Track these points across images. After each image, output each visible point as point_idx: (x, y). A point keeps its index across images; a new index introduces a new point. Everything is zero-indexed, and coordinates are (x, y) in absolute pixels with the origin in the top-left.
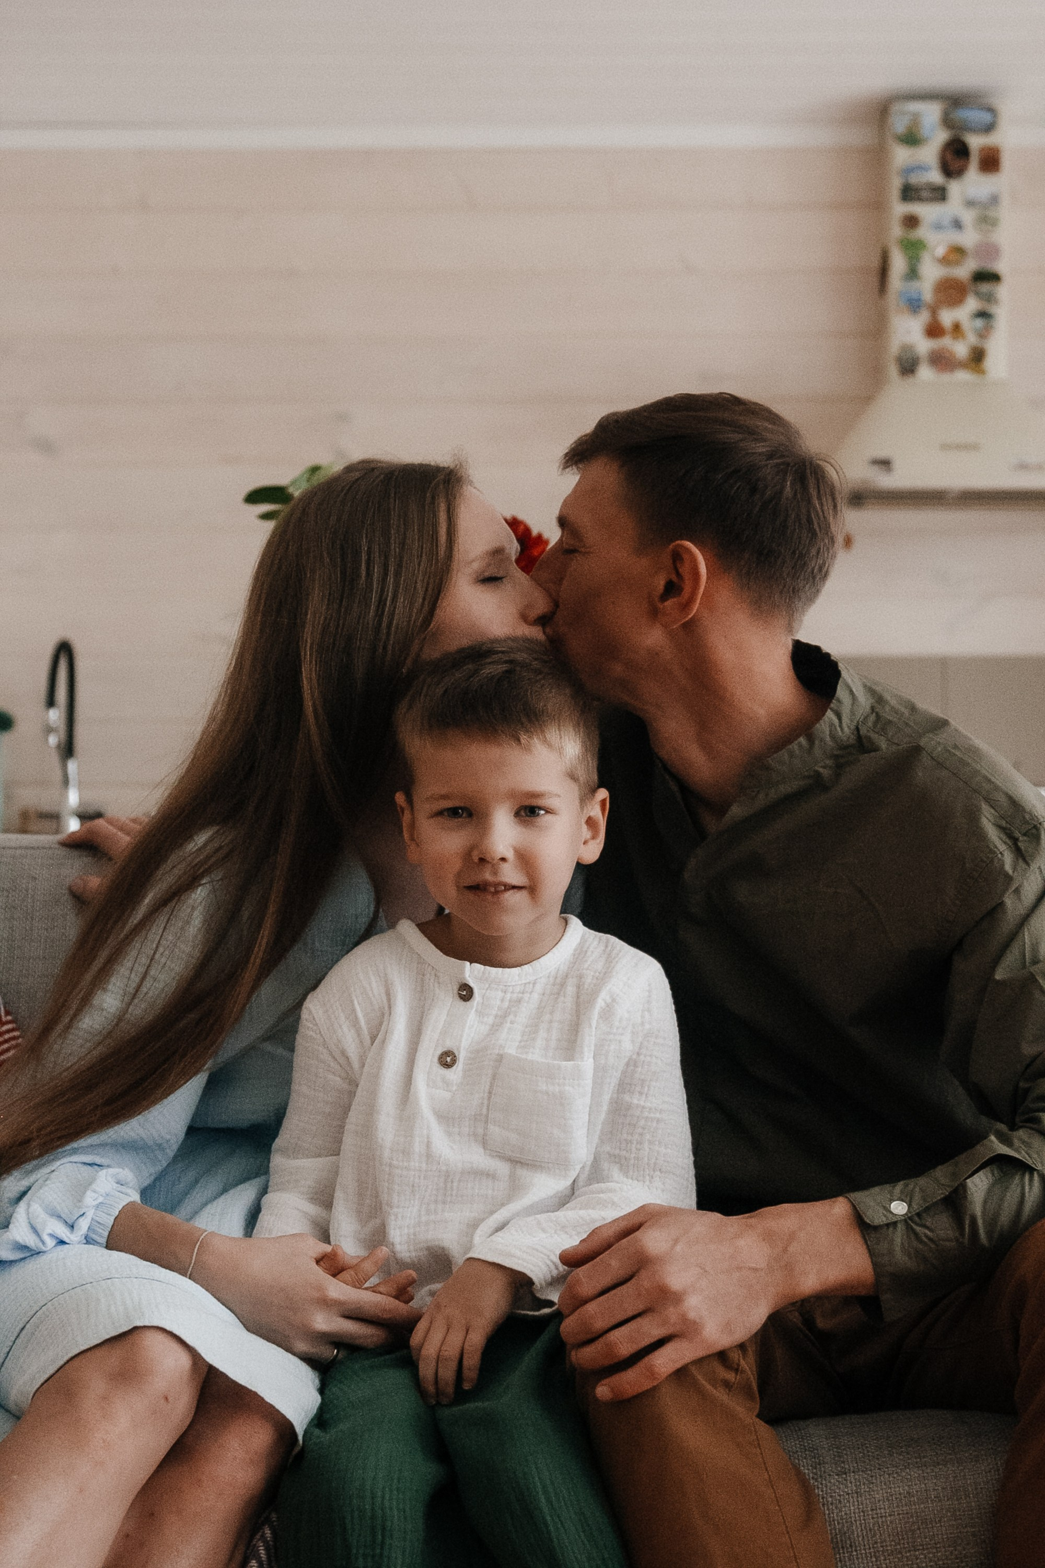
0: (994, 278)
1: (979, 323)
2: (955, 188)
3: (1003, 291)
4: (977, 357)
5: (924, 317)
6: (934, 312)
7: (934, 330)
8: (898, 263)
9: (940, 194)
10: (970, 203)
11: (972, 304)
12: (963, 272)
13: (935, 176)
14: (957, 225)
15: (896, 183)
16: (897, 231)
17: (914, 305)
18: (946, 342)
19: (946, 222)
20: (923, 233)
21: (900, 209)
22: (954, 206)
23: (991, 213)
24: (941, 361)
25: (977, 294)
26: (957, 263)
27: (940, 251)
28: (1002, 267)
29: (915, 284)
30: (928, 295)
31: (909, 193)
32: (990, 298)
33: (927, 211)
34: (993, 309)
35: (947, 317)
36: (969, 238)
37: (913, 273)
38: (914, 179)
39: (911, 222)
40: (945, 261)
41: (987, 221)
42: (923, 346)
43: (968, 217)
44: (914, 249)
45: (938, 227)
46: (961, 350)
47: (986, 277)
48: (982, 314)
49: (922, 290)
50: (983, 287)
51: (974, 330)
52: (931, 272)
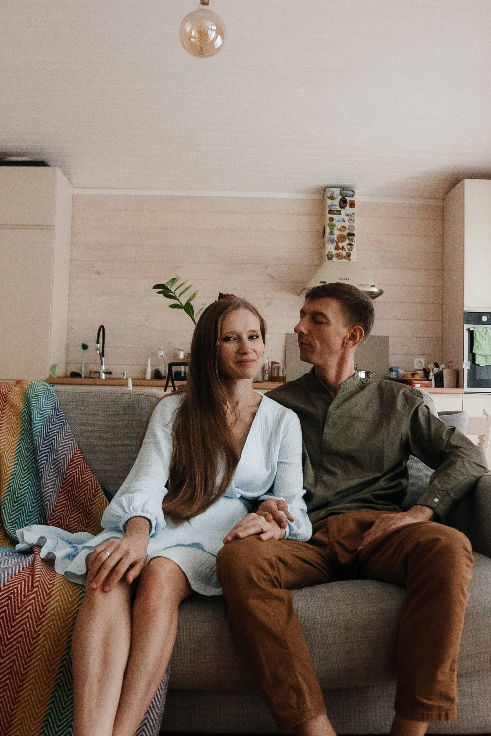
0: (354, 235)
1: (349, 247)
2: (343, 211)
3: (355, 238)
4: (349, 255)
5: (335, 244)
6: (337, 244)
7: (337, 248)
8: (328, 230)
9: (339, 213)
10: (347, 215)
11: (347, 242)
12: (345, 233)
13: (338, 208)
14: (344, 221)
15: (328, 209)
16: (328, 222)
17: (332, 241)
18: (341, 251)
19: (341, 220)
20: (335, 222)
21: (329, 216)
22: (343, 216)
23: (353, 218)
24: (339, 256)
25: (349, 239)
26: (344, 231)
27: (339, 227)
28: (355, 232)
29: (333, 236)
30: (336, 239)
31: (331, 212)
32: (352, 240)
33: (336, 217)
34: (352, 243)
35: (340, 245)
36: (347, 224)
37: (332, 233)
38: (332, 208)
39: (332, 219)
40: (340, 230)
41: (351, 220)
42: (334, 252)
43: (346, 219)
44: (332, 226)
45: (339, 221)
46: (344, 254)
47: (351, 234)
48: (350, 244)
49: (334, 237)
50: (350, 237)
51: (348, 248)
52: (337, 233)
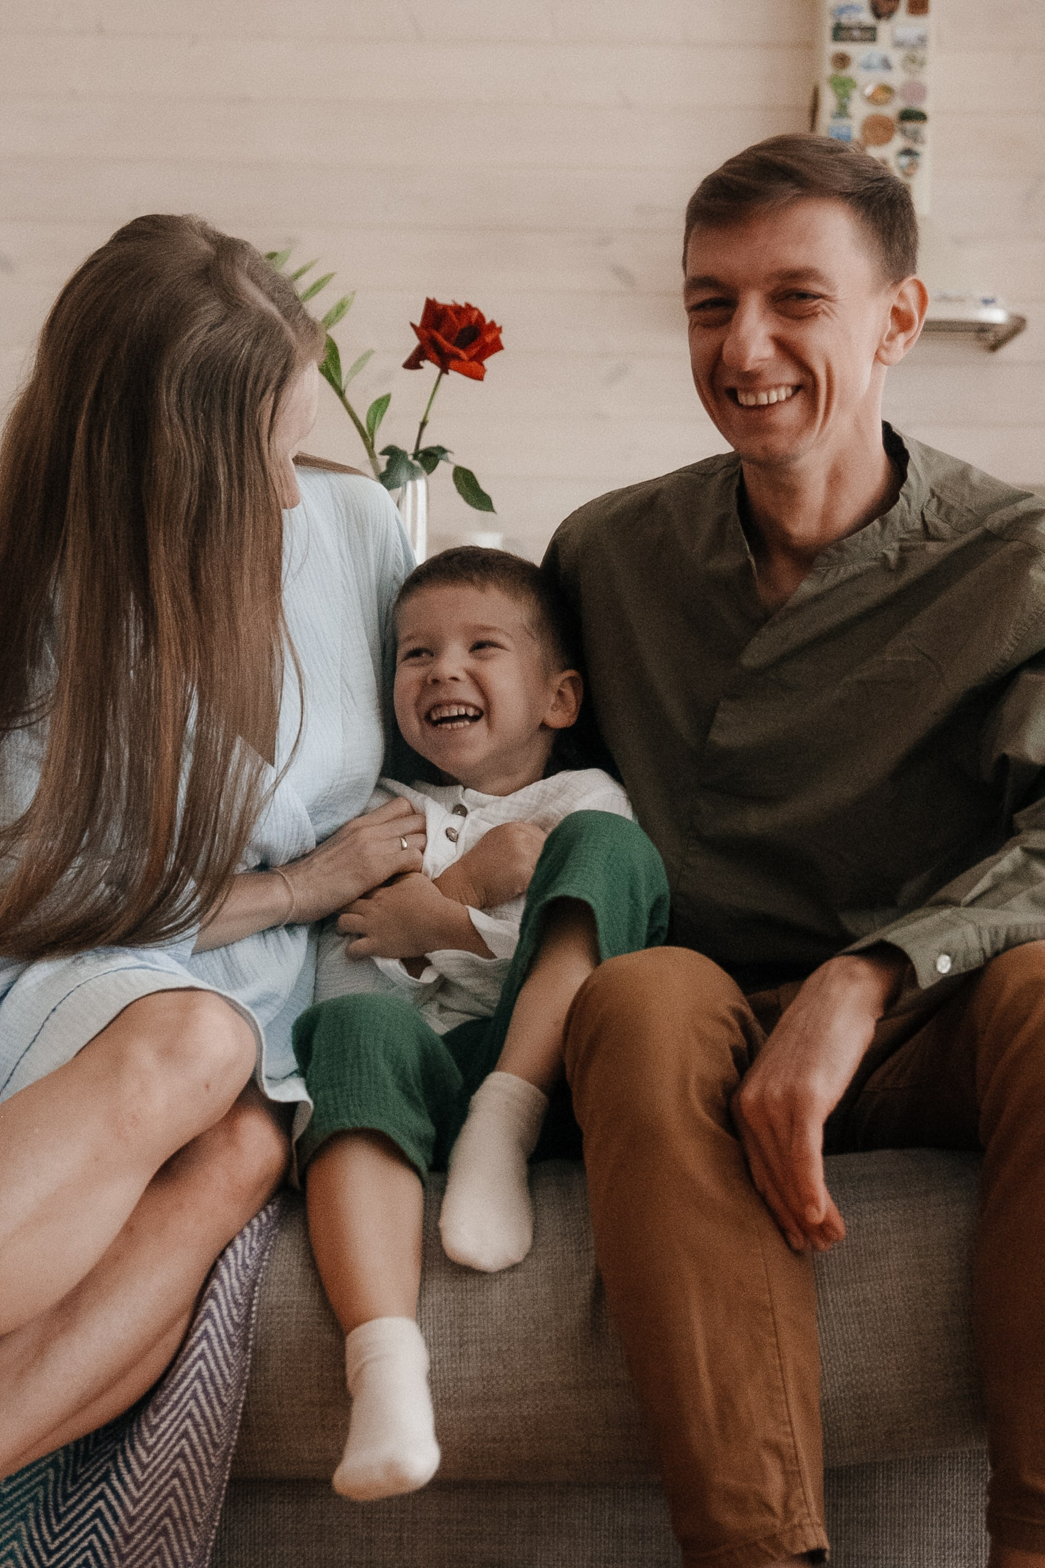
0: (920, 117)
1: (905, 160)
2: (884, 29)
3: (928, 130)
8: (829, 102)
9: (870, 35)
10: (899, 44)
11: (898, 142)
12: (891, 111)
13: (866, 17)
14: (886, 65)
15: (828, 23)
16: (828, 70)
19: (875, 61)
20: (853, 71)
21: (832, 48)
22: (882, 47)
23: (920, 54)
25: (904, 132)
26: (886, 102)
27: (869, 90)
28: (927, 107)
29: (845, 122)
30: (857, 135)
31: (840, 32)
32: (915, 137)
33: (856, 51)
34: (917, 148)
36: (896, 78)
37: (842, 111)
38: (845, 20)
39: (842, 61)
40: (873, 99)
41: (914, 62)
43: (896, 57)
44: (844, 87)
45: (868, 67)
47: (912, 116)
48: (908, 152)
49: (849, 128)
50: (910, 126)
51: (901, 168)
52: (860, 110)
